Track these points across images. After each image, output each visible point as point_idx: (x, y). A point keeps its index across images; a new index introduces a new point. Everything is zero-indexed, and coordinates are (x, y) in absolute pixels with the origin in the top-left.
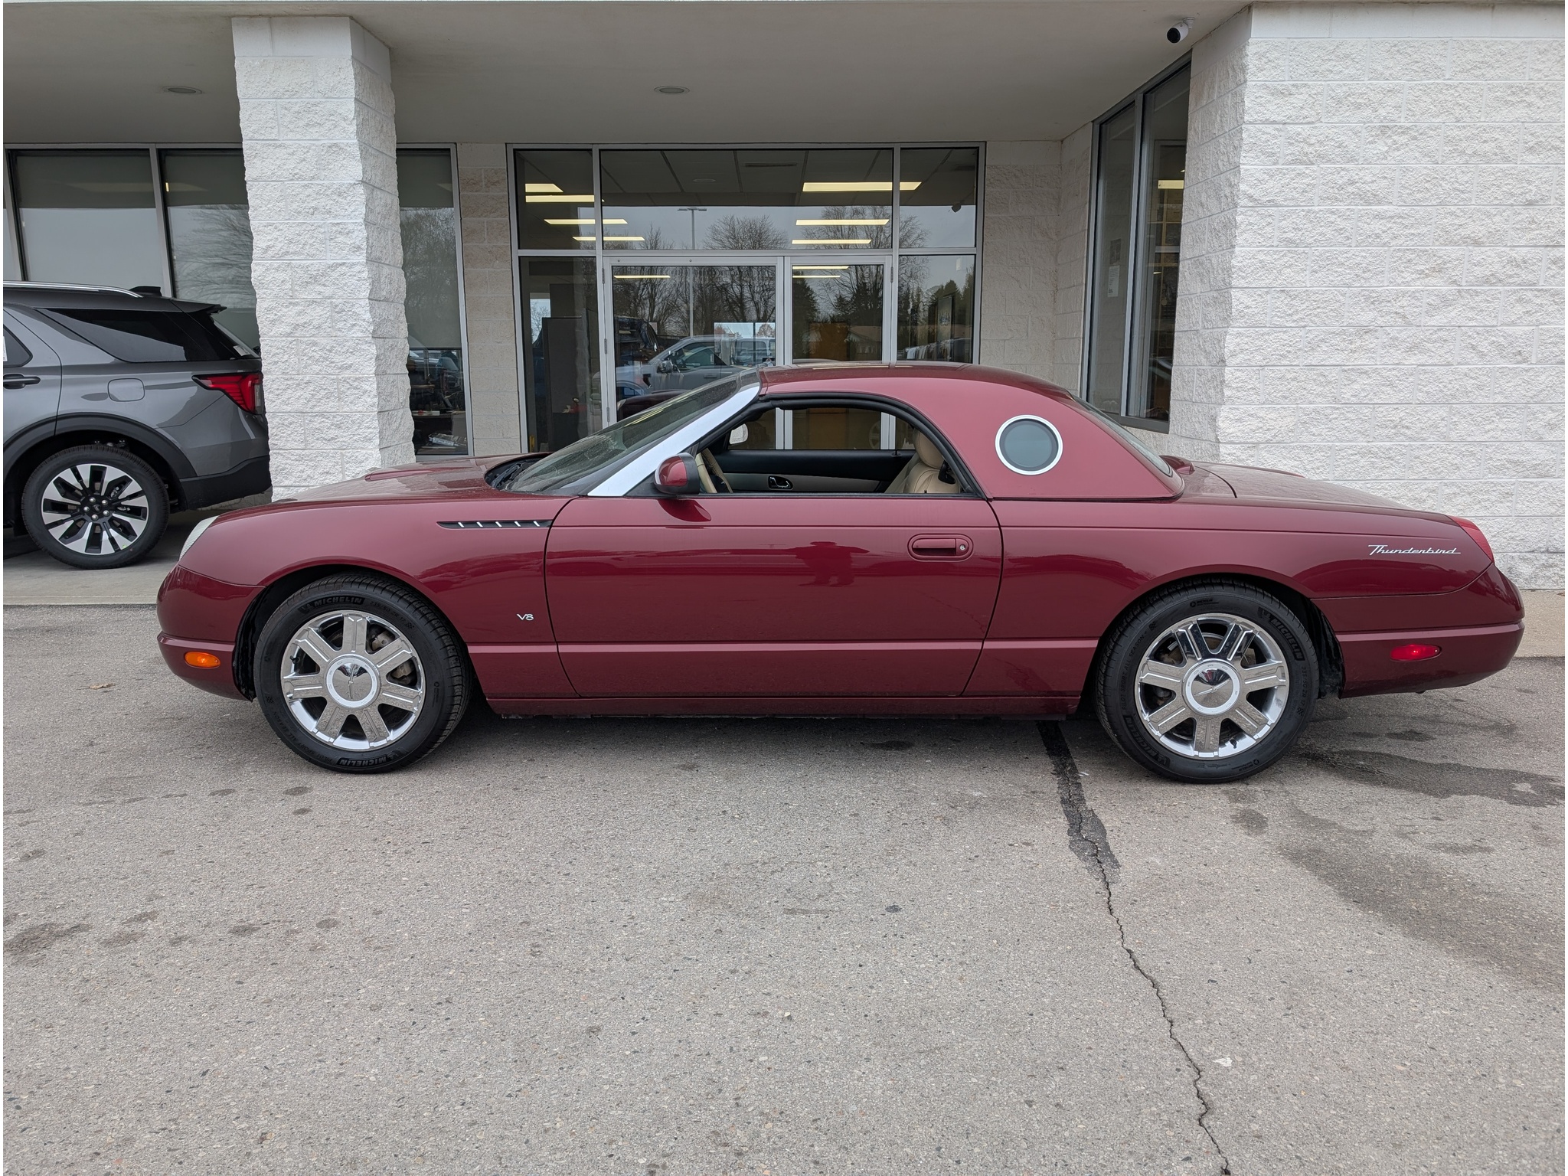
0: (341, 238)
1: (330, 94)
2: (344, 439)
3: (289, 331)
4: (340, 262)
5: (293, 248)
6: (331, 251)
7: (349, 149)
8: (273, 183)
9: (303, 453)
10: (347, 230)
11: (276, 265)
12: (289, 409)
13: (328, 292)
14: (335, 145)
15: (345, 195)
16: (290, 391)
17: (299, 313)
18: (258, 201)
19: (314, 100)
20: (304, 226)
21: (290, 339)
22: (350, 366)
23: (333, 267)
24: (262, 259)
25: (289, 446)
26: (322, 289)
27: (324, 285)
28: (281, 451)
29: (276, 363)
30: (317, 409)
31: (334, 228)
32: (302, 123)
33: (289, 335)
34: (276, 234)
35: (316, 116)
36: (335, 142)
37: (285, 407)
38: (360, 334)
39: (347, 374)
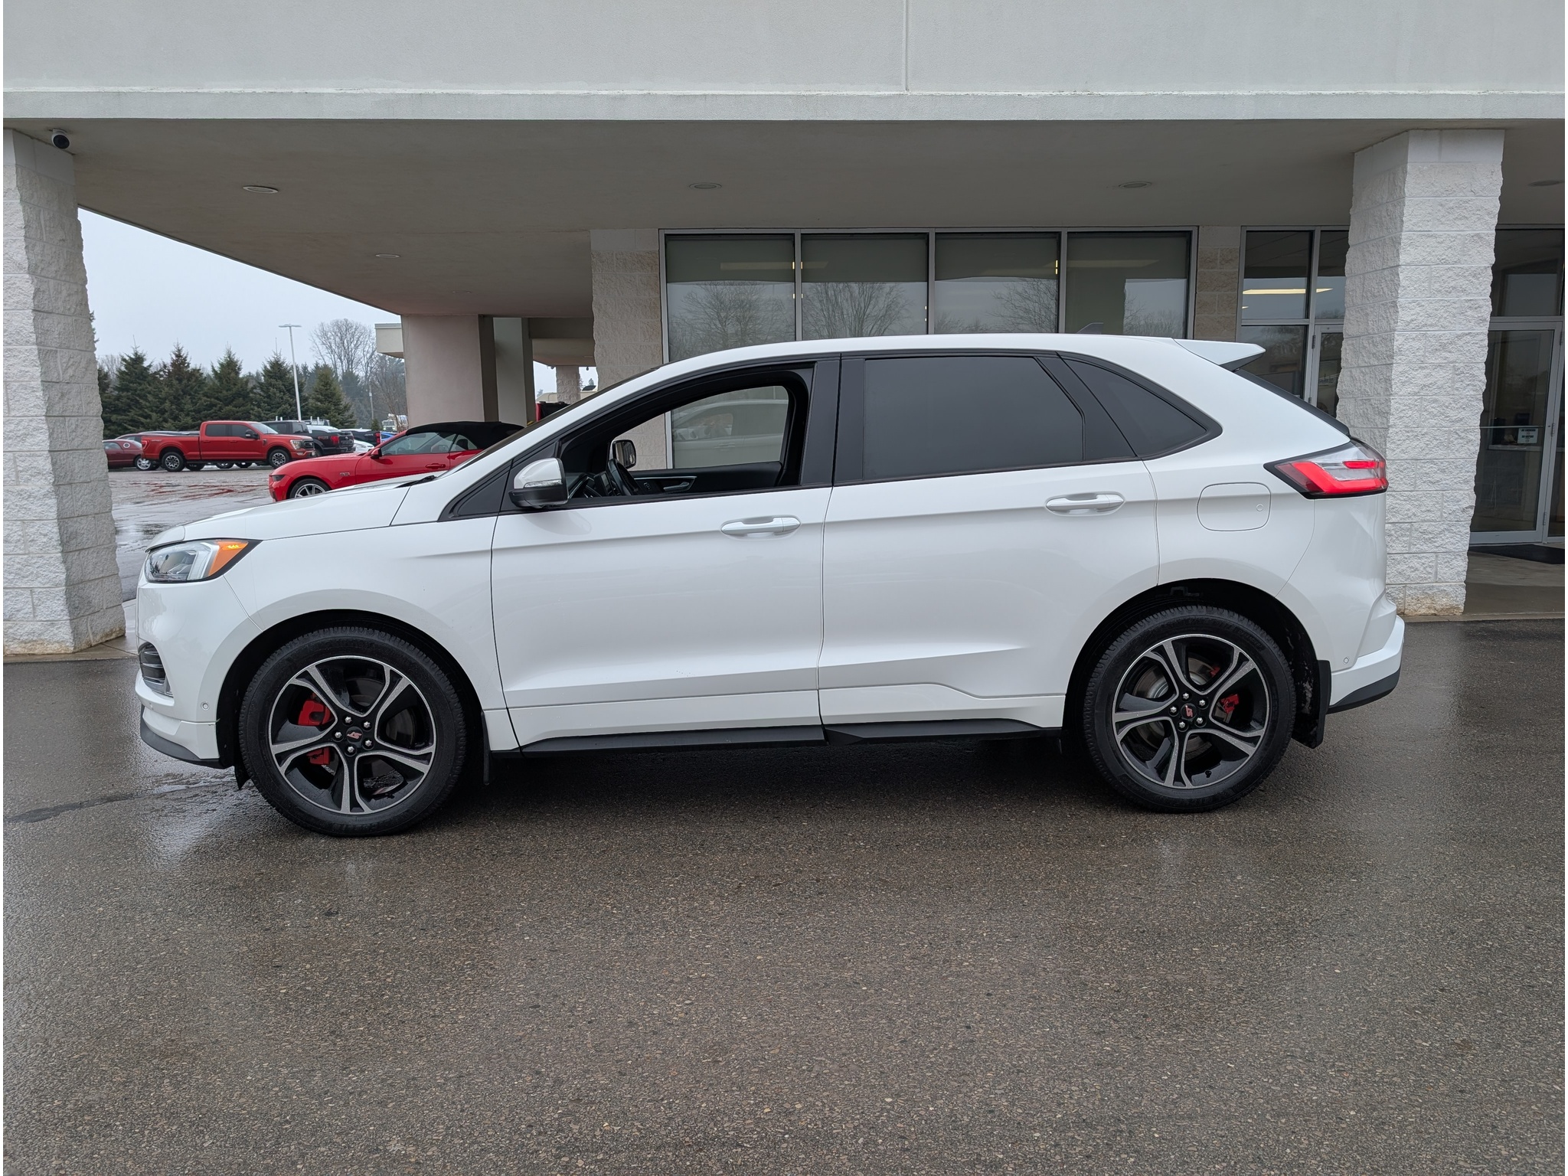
0: (1469, 313)
1: (1481, 193)
2: (1447, 482)
3: (1417, 391)
4: (1467, 332)
5: (1431, 321)
6: (1460, 323)
7: (1487, 238)
8: (1422, 267)
9: (1412, 494)
10: (1477, 306)
11: (1414, 336)
12: (1406, 457)
13: (1452, 357)
14: (1477, 235)
15: (1479, 276)
16: (1408, 442)
17: (1426, 376)
18: (1407, 282)
19: (1467, 198)
20: (1441, 303)
21: (1416, 397)
22: (1461, 420)
23: (1459, 337)
24: (1404, 330)
25: (1401, 488)
26: (1447, 355)
27: (1450, 352)
28: (1394, 493)
29: (1401, 417)
30: (1428, 457)
31: (1466, 304)
32: (1451, 217)
33: (1416, 394)
34: (1418, 309)
35: (1465, 211)
36: (1478, 232)
37: (1403, 455)
38: (1472, 393)
39: (1457, 426)
